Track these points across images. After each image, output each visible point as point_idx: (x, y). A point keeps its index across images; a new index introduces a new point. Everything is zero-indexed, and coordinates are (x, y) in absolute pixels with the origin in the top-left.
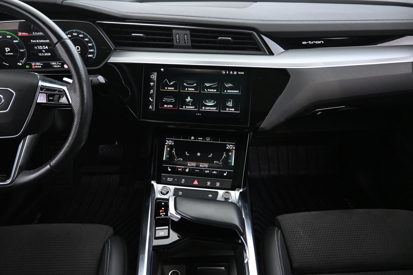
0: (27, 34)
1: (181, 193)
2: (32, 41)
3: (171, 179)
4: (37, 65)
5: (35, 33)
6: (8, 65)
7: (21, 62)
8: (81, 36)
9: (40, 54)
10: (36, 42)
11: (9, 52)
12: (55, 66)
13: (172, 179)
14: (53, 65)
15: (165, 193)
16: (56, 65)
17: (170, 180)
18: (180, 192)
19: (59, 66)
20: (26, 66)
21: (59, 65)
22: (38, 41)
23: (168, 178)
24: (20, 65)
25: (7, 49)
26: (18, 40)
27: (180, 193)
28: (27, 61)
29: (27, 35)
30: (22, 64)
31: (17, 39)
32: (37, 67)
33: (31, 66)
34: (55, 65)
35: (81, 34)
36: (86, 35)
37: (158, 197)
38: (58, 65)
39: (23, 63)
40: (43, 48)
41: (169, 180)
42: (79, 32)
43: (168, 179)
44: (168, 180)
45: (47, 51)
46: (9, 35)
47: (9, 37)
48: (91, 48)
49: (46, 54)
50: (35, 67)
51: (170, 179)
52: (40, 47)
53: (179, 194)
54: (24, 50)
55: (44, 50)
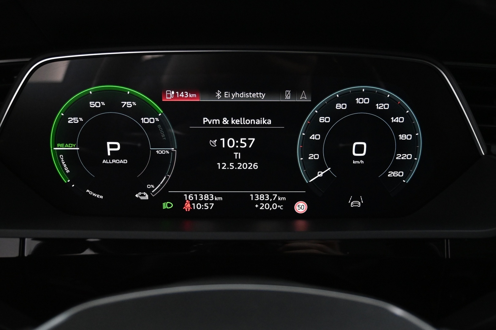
0: (195, 95)
2: (205, 120)
4: (203, 202)
5: (222, 94)
6: (102, 197)
7: (149, 191)
8: (381, 106)
9: (222, 166)
10: (218, 125)
11: (115, 155)
12: (264, 207)
14: (259, 202)
16: (268, 202)
19: (275, 206)
20: (164, 204)
21: (279, 203)
22: (225, 121)
24: (142, 198)
25: (112, 146)
26: (158, 117)
28: (170, 185)
29: (193, 98)
30: (150, 196)
31: (154, 114)
32: (199, 206)
33: (179, 201)
34: (264, 202)
35: (383, 100)
36: (401, 105)
38: (277, 201)
39: (154, 193)
40: (239, 144)
42: (380, 93)
45: (247, 155)
46: (130, 98)
47: (129, 104)
48: (404, 147)
49: (242, 166)
50: (192, 206)
52: (230, 143)
54: (170, 151)
55: (239, 150)
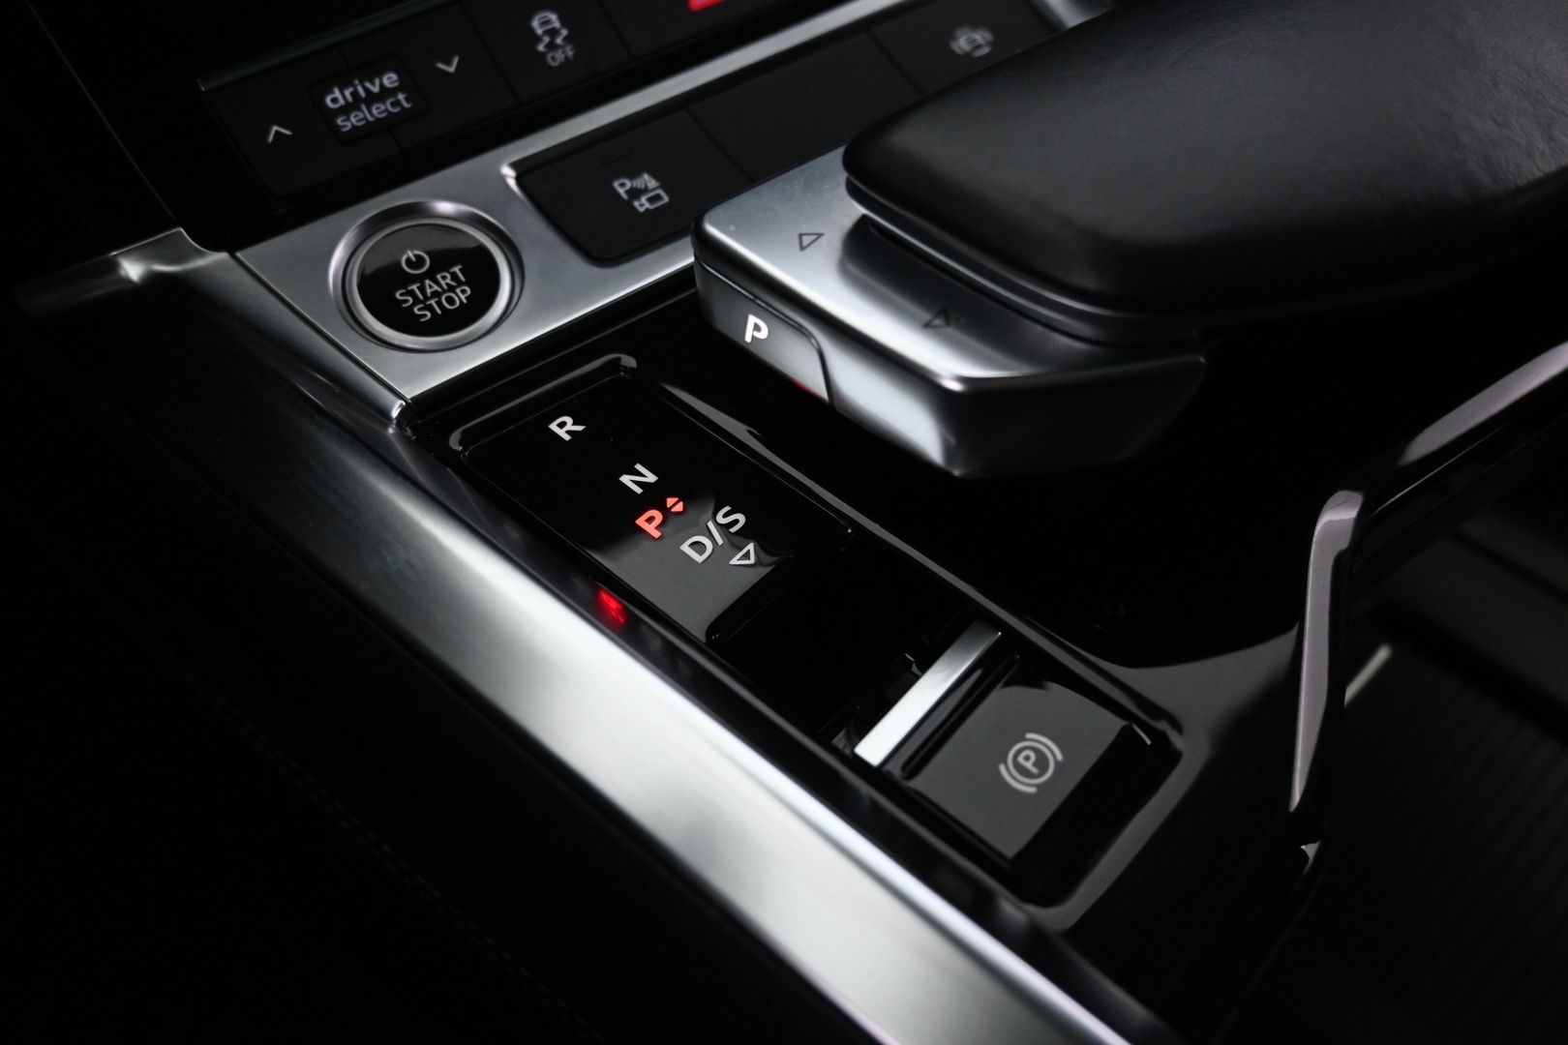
1: (647, 181)
3: (385, 93)
13: (390, 79)
15: (462, 296)
17: (378, 111)
18: (622, 187)
23: (335, 98)
27: (635, 193)
37: (411, 391)
41: (355, 119)
43: (346, 110)
44: (346, 124)
51: (371, 99)
53: (642, 204)
